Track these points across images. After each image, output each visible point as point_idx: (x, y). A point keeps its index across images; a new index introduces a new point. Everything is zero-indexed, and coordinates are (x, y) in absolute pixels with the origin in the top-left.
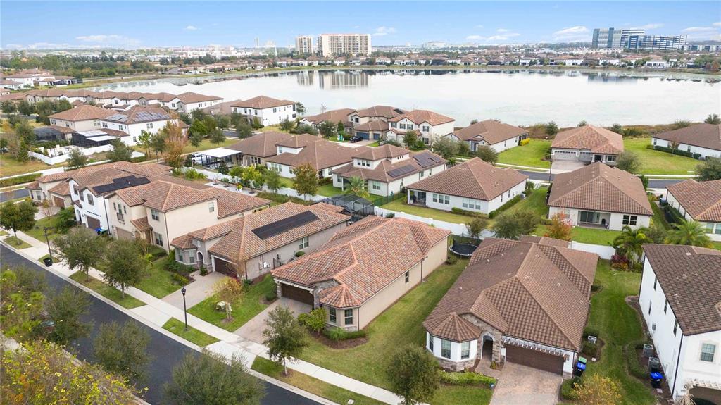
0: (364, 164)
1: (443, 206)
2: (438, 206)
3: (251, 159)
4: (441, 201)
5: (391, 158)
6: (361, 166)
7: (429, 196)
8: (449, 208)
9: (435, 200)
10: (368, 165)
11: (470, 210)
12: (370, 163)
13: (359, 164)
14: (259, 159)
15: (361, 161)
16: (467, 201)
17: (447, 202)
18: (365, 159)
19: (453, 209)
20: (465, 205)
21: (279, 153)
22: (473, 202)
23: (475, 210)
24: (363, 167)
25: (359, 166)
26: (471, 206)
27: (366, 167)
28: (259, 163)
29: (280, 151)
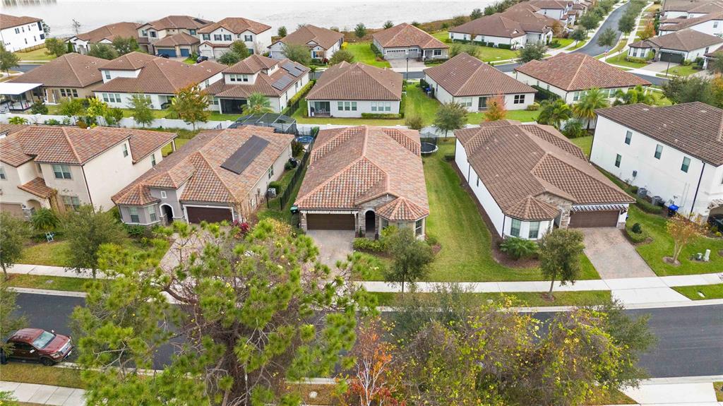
0: (239, 80)
1: (351, 113)
2: (345, 114)
3: (60, 93)
4: (347, 109)
5: (267, 69)
6: (236, 82)
7: (334, 105)
8: (357, 114)
9: (340, 108)
10: (246, 80)
11: (380, 112)
12: (249, 77)
13: (233, 80)
14: (75, 91)
15: (235, 77)
16: (375, 104)
17: (354, 109)
18: (241, 74)
19: (362, 114)
20: (374, 109)
21: (106, 81)
22: (381, 104)
23: (385, 112)
24: (239, 83)
25: (233, 83)
26: (381, 109)
27: (242, 83)
28: (76, 95)
29: (108, 77)
